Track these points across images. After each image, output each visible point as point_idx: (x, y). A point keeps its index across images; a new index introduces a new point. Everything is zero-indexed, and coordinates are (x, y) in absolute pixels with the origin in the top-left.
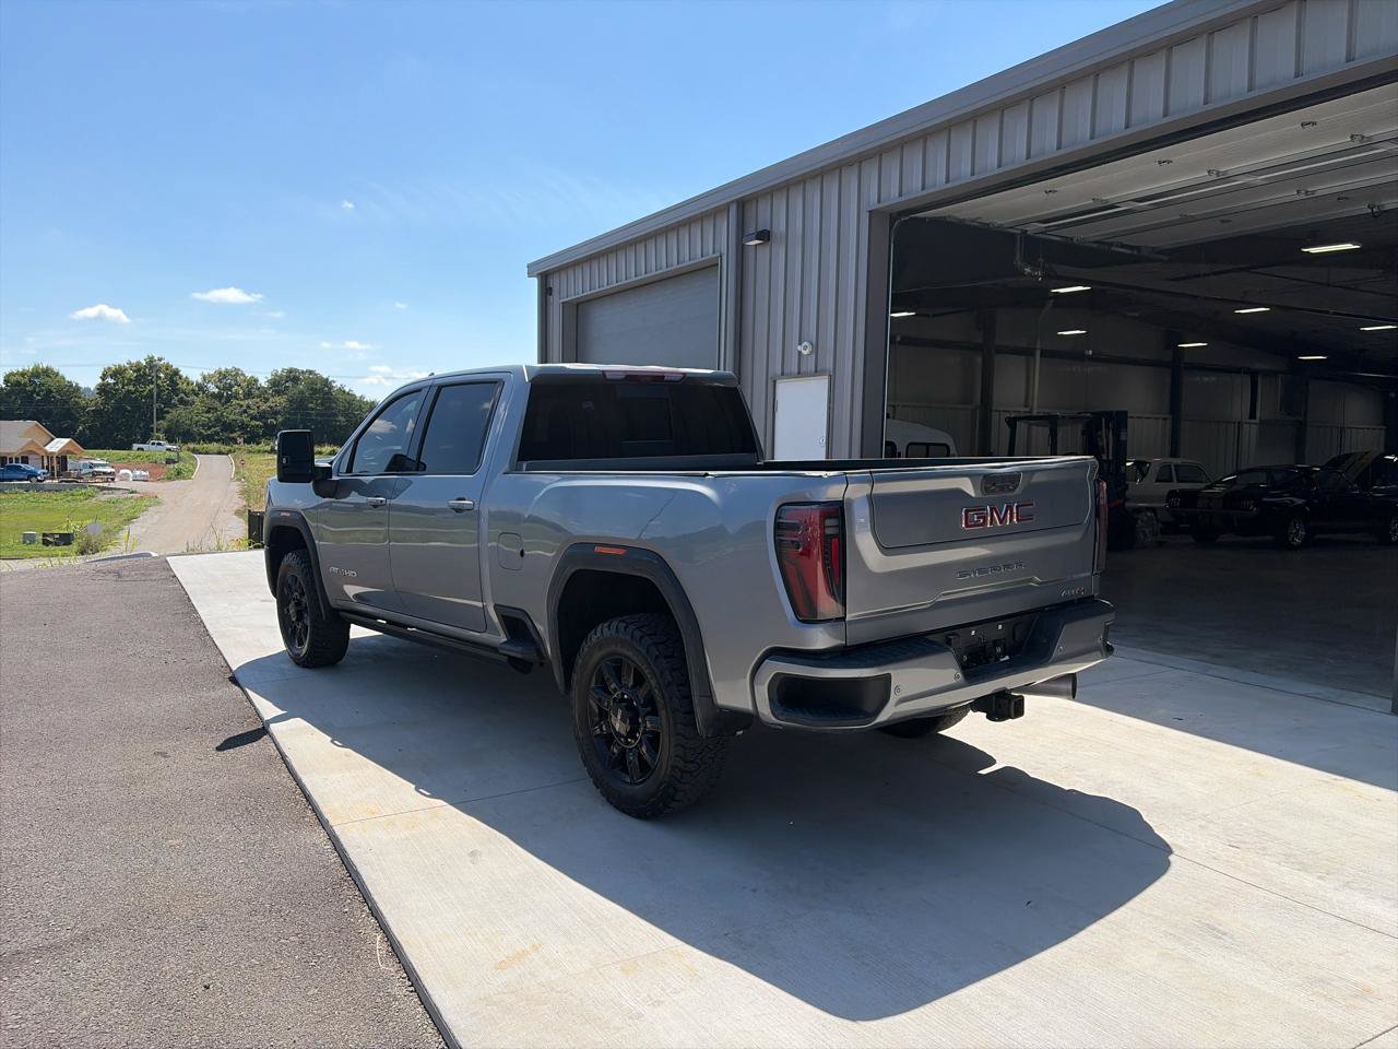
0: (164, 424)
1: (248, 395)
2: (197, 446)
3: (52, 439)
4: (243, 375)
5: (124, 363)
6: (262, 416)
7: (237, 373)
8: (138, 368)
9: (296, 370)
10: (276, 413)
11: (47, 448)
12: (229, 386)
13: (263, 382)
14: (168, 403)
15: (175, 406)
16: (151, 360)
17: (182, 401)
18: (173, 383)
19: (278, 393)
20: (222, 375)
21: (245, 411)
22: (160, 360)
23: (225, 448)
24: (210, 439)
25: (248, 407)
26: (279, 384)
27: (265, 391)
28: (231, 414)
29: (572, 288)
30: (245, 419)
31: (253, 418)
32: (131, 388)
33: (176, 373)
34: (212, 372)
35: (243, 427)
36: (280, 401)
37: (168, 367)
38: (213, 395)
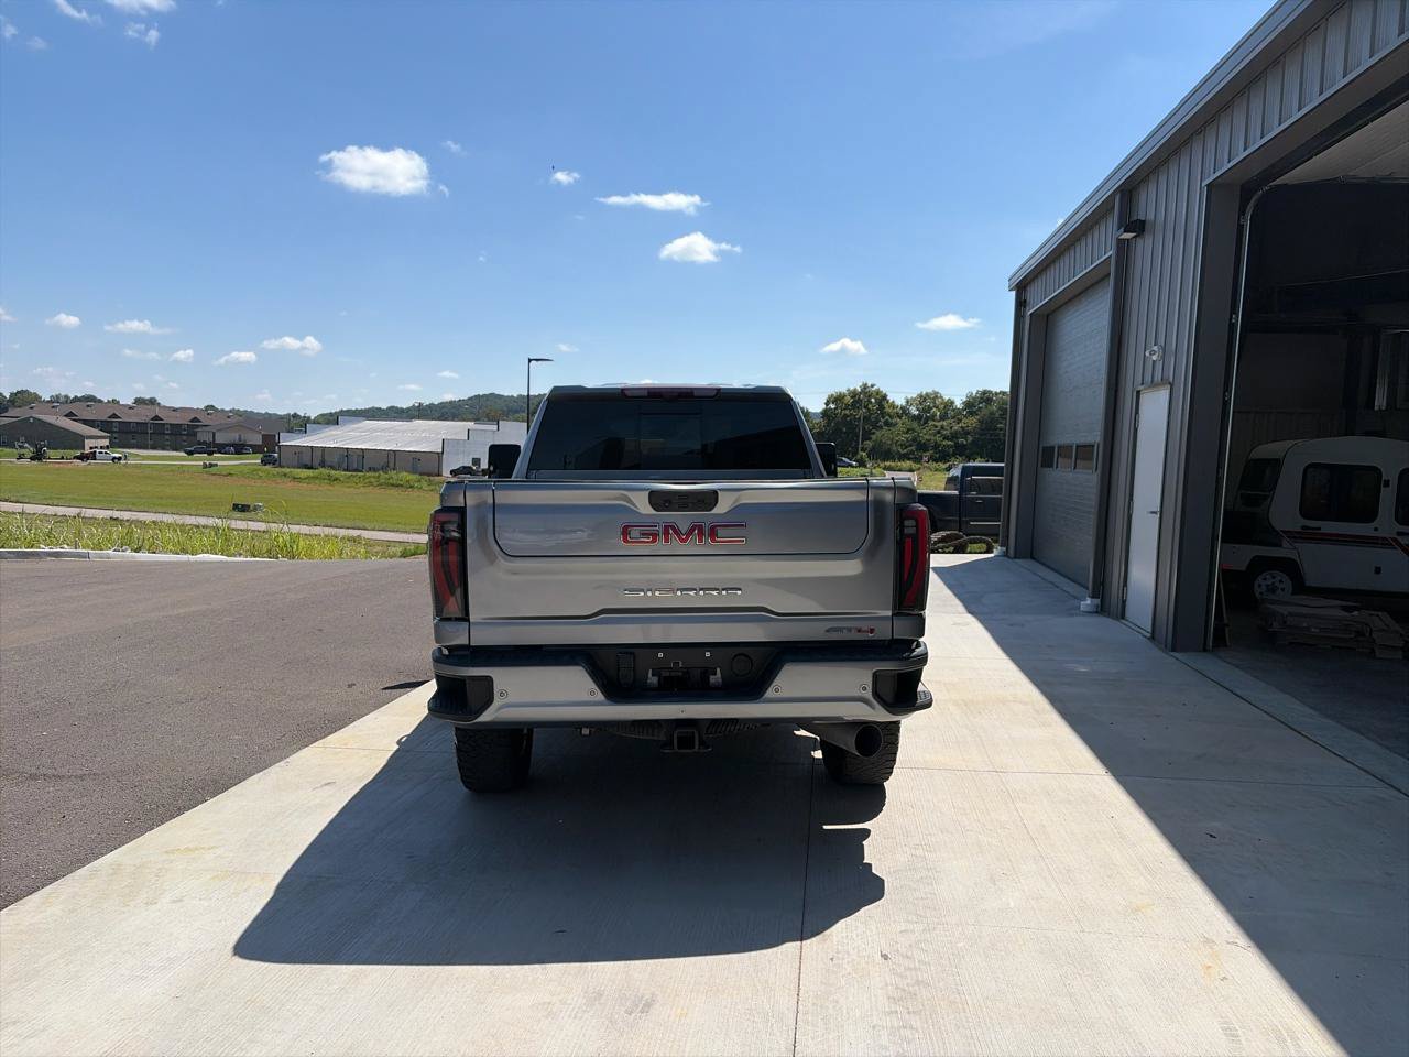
0: (869, 444)
1: (943, 417)
2: (893, 464)
4: (941, 397)
5: (843, 390)
6: (954, 436)
7: (936, 396)
8: (854, 394)
9: (990, 392)
10: (968, 433)
12: (930, 408)
13: (958, 404)
14: (876, 427)
15: (881, 428)
16: (865, 386)
17: (887, 424)
18: (881, 407)
19: (971, 413)
20: (923, 398)
21: (939, 432)
22: (872, 386)
23: (915, 466)
24: (903, 457)
25: (942, 428)
26: (971, 405)
27: (959, 412)
28: (926, 435)
29: (1036, 303)
30: (938, 438)
31: (946, 438)
32: (847, 412)
33: (884, 397)
34: (914, 396)
35: (936, 446)
36: (972, 422)
37: (878, 392)
38: (914, 418)
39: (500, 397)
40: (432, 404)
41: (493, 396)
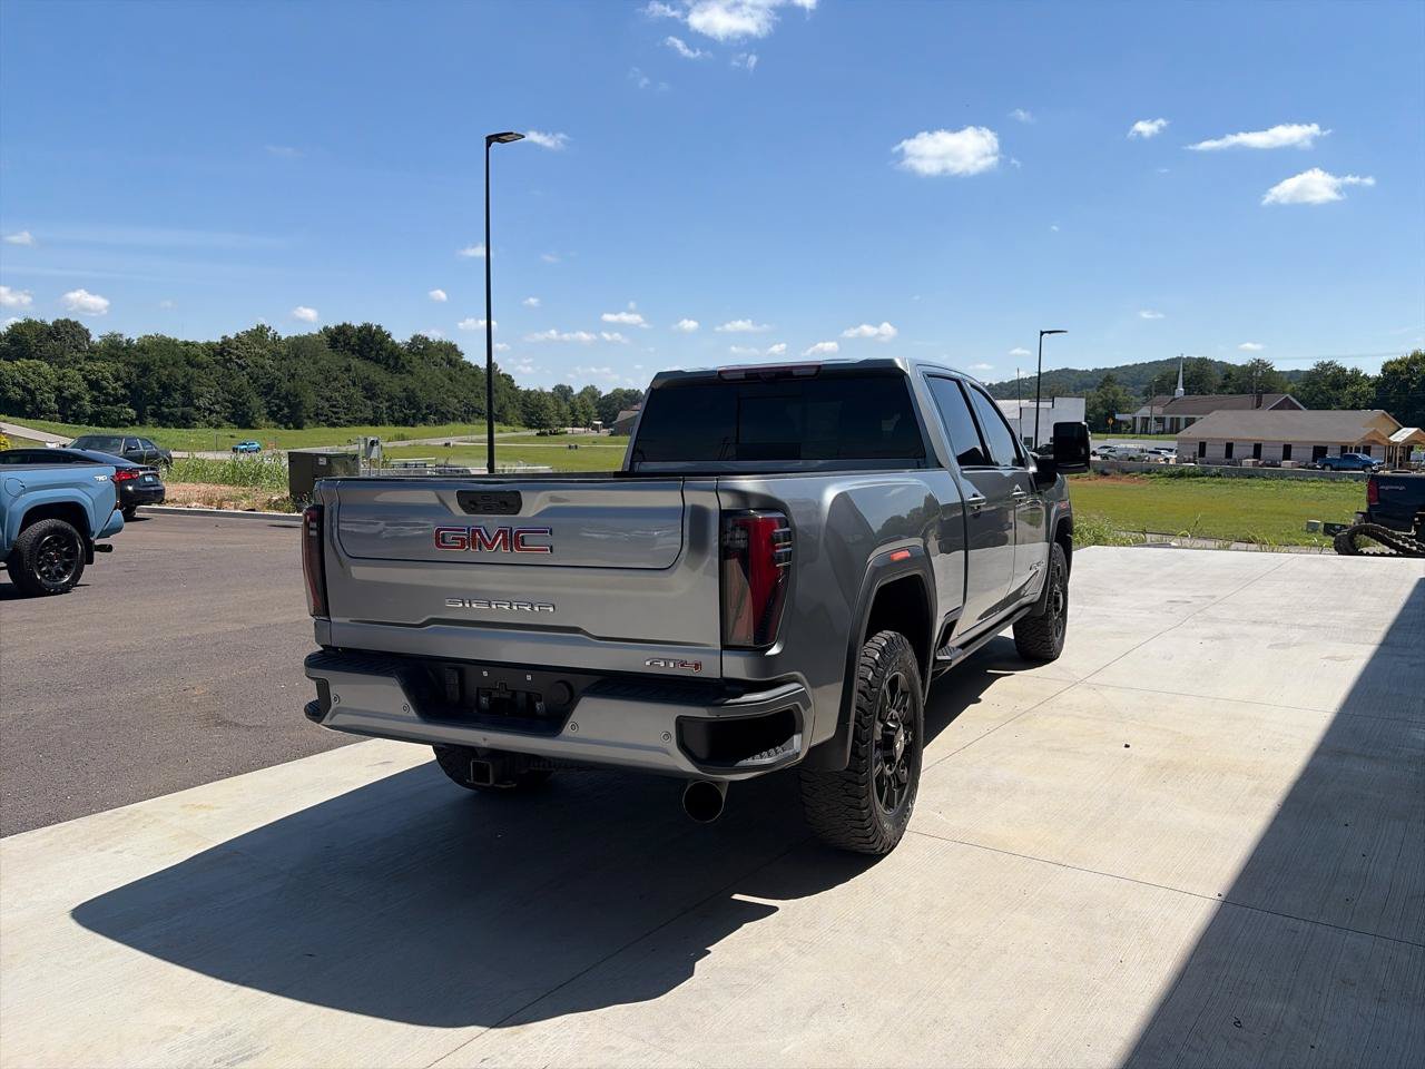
3: (1400, 429)
11: (1392, 438)
39: (1074, 371)
40: (1002, 383)
41: (1066, 370)
